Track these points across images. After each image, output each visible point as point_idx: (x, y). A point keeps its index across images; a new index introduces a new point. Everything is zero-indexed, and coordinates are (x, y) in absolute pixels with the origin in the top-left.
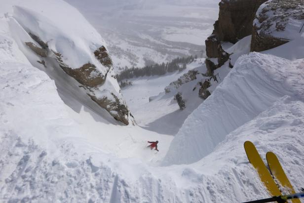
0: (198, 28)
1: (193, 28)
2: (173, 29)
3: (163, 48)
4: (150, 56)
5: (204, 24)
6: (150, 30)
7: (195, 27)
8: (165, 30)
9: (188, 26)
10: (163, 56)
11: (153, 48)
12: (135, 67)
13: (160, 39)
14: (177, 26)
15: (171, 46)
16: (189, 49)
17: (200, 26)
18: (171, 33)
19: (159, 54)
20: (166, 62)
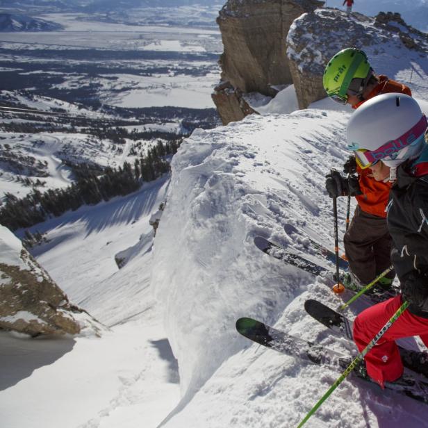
0: (187, 72)
1: (176, 74)
2: (125, 79)
3: (114, 128)
4: (82, 153)
5: (198, 64)
6: (60, 87)
7: (178, 72)
8: (105, 84)
9: (164, 70)
10: (118, 146)
11: (83, 132)
12: (42, 190)
13: (96, 106)
14: (136, 72)
15: (133, 119)
16: (181, 121)
17: (190, 68)
18: (124, 89)
19: (107, 143)
20: (131, 160)
